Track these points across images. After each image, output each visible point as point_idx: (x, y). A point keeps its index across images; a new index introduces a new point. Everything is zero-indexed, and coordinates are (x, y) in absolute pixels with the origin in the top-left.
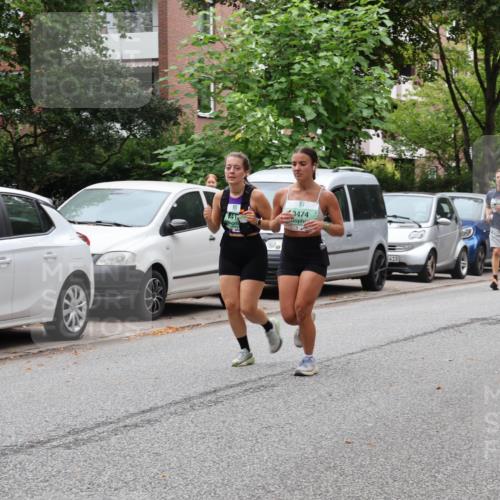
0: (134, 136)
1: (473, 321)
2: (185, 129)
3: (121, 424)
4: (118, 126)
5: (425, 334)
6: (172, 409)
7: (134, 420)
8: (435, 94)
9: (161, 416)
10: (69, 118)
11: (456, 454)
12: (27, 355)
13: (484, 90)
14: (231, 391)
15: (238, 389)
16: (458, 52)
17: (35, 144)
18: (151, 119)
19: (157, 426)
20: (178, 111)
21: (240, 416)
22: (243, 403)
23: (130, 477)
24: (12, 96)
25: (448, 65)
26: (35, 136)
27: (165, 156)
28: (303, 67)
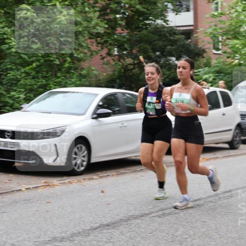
2: (207, 59)
4: (174, 59)
10: (150, 56)
12: (135, 171)
17: (134, 69)
18: (190, 55)
20: (204, 51)
23: (191, 233)
24: (123, 45)
26: (134, 64)
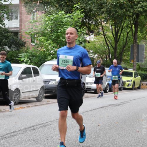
0: (12, 50)
1: (109, 105)
2: (27, 48)
3: (4, 137)
4: (7, 47)
5: (96, 109)
6: (20, 132)
7: (9, 135)
8: (100, 39)
9: (17, 134)
11: (103, 145)
13: (114, 38)
14: (38, 126)
15: (40, 126)
16: (107, 27)
18: (17, 45)
19: (15, 137)
20: (25, 43)
21: (40, 134)
22: (41, 130)
25: (104, 31)
27: (21, 56)
28: (61, 30)
